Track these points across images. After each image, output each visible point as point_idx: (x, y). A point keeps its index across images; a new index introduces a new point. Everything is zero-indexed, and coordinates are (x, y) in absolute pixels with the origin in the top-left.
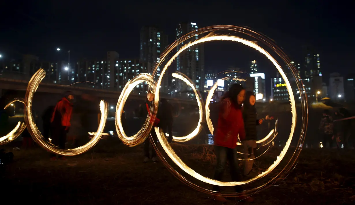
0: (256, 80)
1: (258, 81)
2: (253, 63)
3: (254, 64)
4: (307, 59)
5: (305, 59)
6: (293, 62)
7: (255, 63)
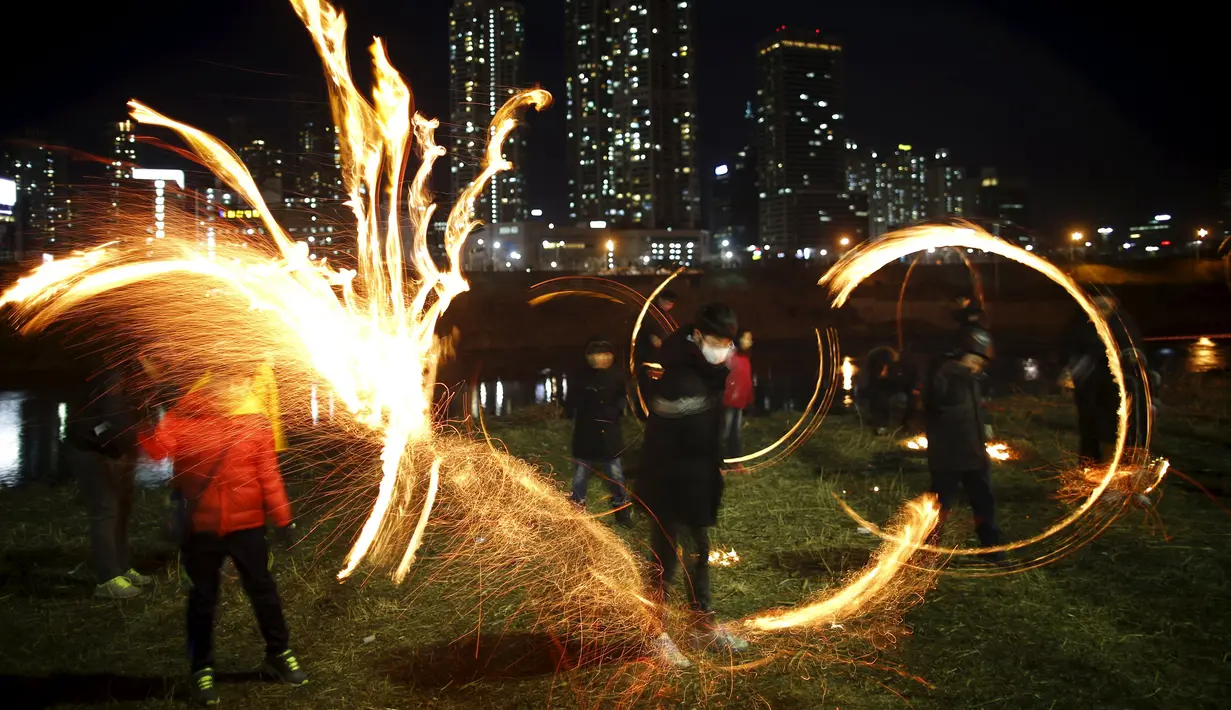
0: (160, 192)
1: (164, 195)
2: (122, 129)
3: (125, 132)
4: (303, 137)
5: (301, 137)
6: (261, 142)
7: (128, 130)
